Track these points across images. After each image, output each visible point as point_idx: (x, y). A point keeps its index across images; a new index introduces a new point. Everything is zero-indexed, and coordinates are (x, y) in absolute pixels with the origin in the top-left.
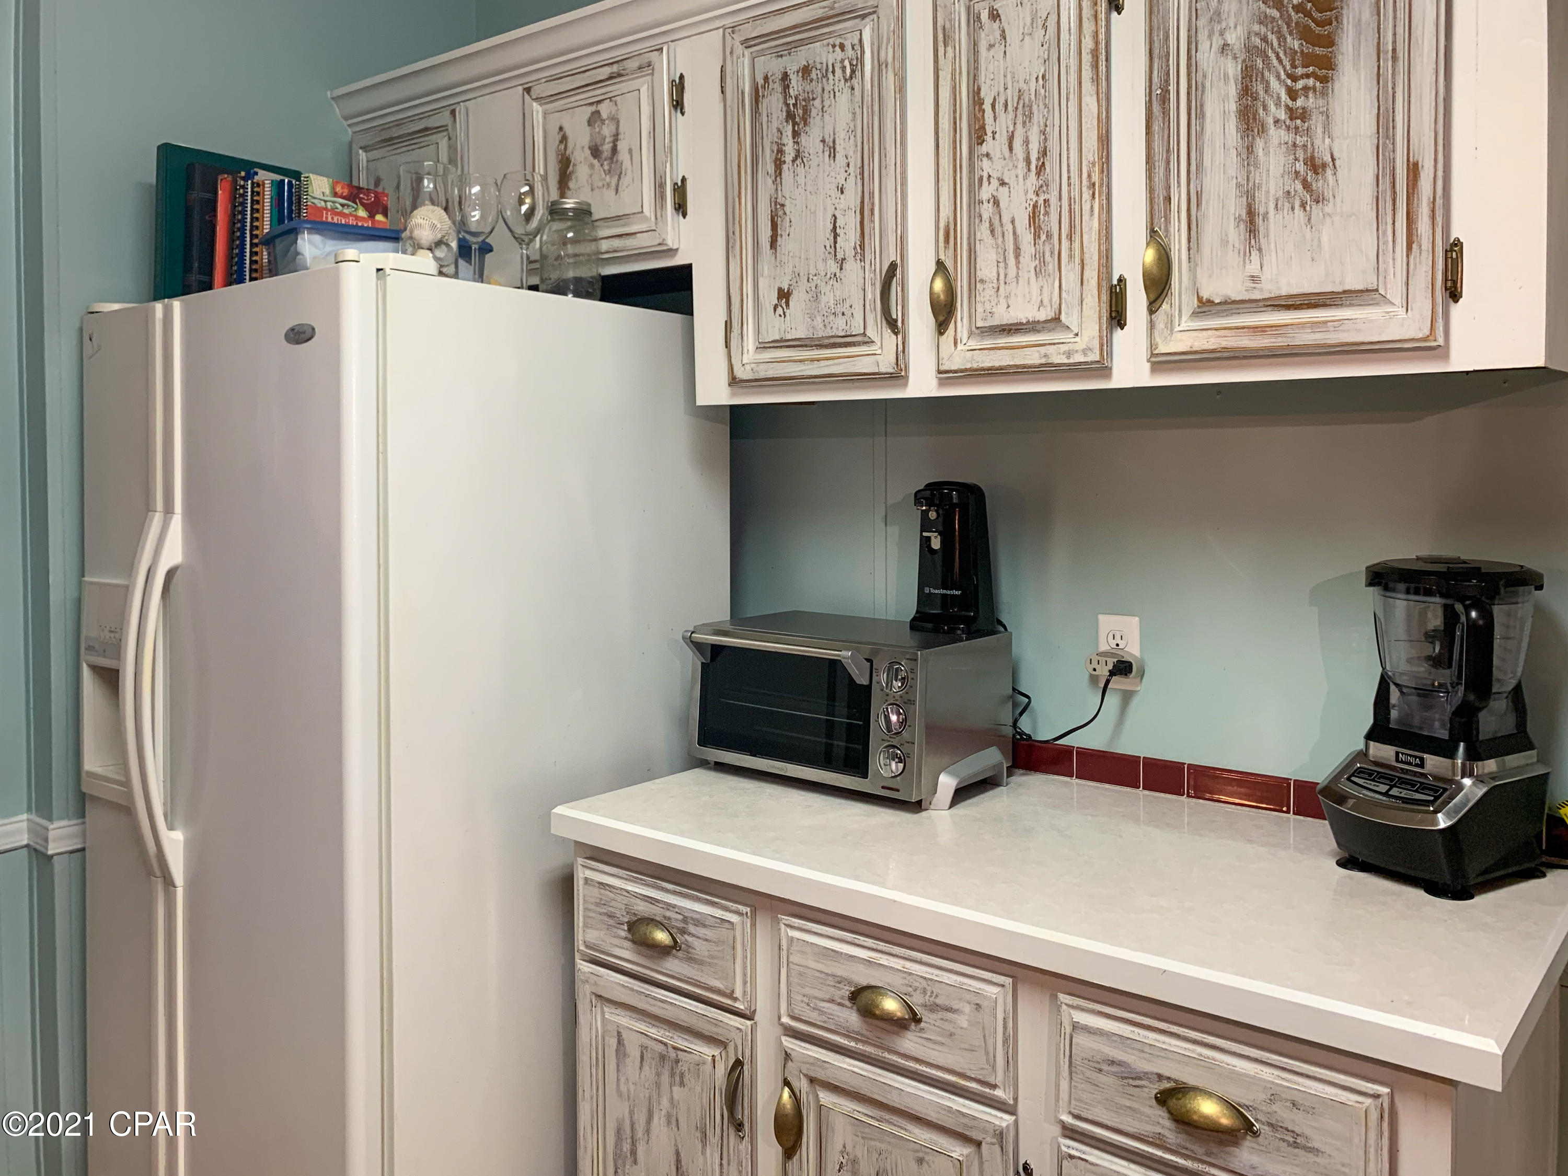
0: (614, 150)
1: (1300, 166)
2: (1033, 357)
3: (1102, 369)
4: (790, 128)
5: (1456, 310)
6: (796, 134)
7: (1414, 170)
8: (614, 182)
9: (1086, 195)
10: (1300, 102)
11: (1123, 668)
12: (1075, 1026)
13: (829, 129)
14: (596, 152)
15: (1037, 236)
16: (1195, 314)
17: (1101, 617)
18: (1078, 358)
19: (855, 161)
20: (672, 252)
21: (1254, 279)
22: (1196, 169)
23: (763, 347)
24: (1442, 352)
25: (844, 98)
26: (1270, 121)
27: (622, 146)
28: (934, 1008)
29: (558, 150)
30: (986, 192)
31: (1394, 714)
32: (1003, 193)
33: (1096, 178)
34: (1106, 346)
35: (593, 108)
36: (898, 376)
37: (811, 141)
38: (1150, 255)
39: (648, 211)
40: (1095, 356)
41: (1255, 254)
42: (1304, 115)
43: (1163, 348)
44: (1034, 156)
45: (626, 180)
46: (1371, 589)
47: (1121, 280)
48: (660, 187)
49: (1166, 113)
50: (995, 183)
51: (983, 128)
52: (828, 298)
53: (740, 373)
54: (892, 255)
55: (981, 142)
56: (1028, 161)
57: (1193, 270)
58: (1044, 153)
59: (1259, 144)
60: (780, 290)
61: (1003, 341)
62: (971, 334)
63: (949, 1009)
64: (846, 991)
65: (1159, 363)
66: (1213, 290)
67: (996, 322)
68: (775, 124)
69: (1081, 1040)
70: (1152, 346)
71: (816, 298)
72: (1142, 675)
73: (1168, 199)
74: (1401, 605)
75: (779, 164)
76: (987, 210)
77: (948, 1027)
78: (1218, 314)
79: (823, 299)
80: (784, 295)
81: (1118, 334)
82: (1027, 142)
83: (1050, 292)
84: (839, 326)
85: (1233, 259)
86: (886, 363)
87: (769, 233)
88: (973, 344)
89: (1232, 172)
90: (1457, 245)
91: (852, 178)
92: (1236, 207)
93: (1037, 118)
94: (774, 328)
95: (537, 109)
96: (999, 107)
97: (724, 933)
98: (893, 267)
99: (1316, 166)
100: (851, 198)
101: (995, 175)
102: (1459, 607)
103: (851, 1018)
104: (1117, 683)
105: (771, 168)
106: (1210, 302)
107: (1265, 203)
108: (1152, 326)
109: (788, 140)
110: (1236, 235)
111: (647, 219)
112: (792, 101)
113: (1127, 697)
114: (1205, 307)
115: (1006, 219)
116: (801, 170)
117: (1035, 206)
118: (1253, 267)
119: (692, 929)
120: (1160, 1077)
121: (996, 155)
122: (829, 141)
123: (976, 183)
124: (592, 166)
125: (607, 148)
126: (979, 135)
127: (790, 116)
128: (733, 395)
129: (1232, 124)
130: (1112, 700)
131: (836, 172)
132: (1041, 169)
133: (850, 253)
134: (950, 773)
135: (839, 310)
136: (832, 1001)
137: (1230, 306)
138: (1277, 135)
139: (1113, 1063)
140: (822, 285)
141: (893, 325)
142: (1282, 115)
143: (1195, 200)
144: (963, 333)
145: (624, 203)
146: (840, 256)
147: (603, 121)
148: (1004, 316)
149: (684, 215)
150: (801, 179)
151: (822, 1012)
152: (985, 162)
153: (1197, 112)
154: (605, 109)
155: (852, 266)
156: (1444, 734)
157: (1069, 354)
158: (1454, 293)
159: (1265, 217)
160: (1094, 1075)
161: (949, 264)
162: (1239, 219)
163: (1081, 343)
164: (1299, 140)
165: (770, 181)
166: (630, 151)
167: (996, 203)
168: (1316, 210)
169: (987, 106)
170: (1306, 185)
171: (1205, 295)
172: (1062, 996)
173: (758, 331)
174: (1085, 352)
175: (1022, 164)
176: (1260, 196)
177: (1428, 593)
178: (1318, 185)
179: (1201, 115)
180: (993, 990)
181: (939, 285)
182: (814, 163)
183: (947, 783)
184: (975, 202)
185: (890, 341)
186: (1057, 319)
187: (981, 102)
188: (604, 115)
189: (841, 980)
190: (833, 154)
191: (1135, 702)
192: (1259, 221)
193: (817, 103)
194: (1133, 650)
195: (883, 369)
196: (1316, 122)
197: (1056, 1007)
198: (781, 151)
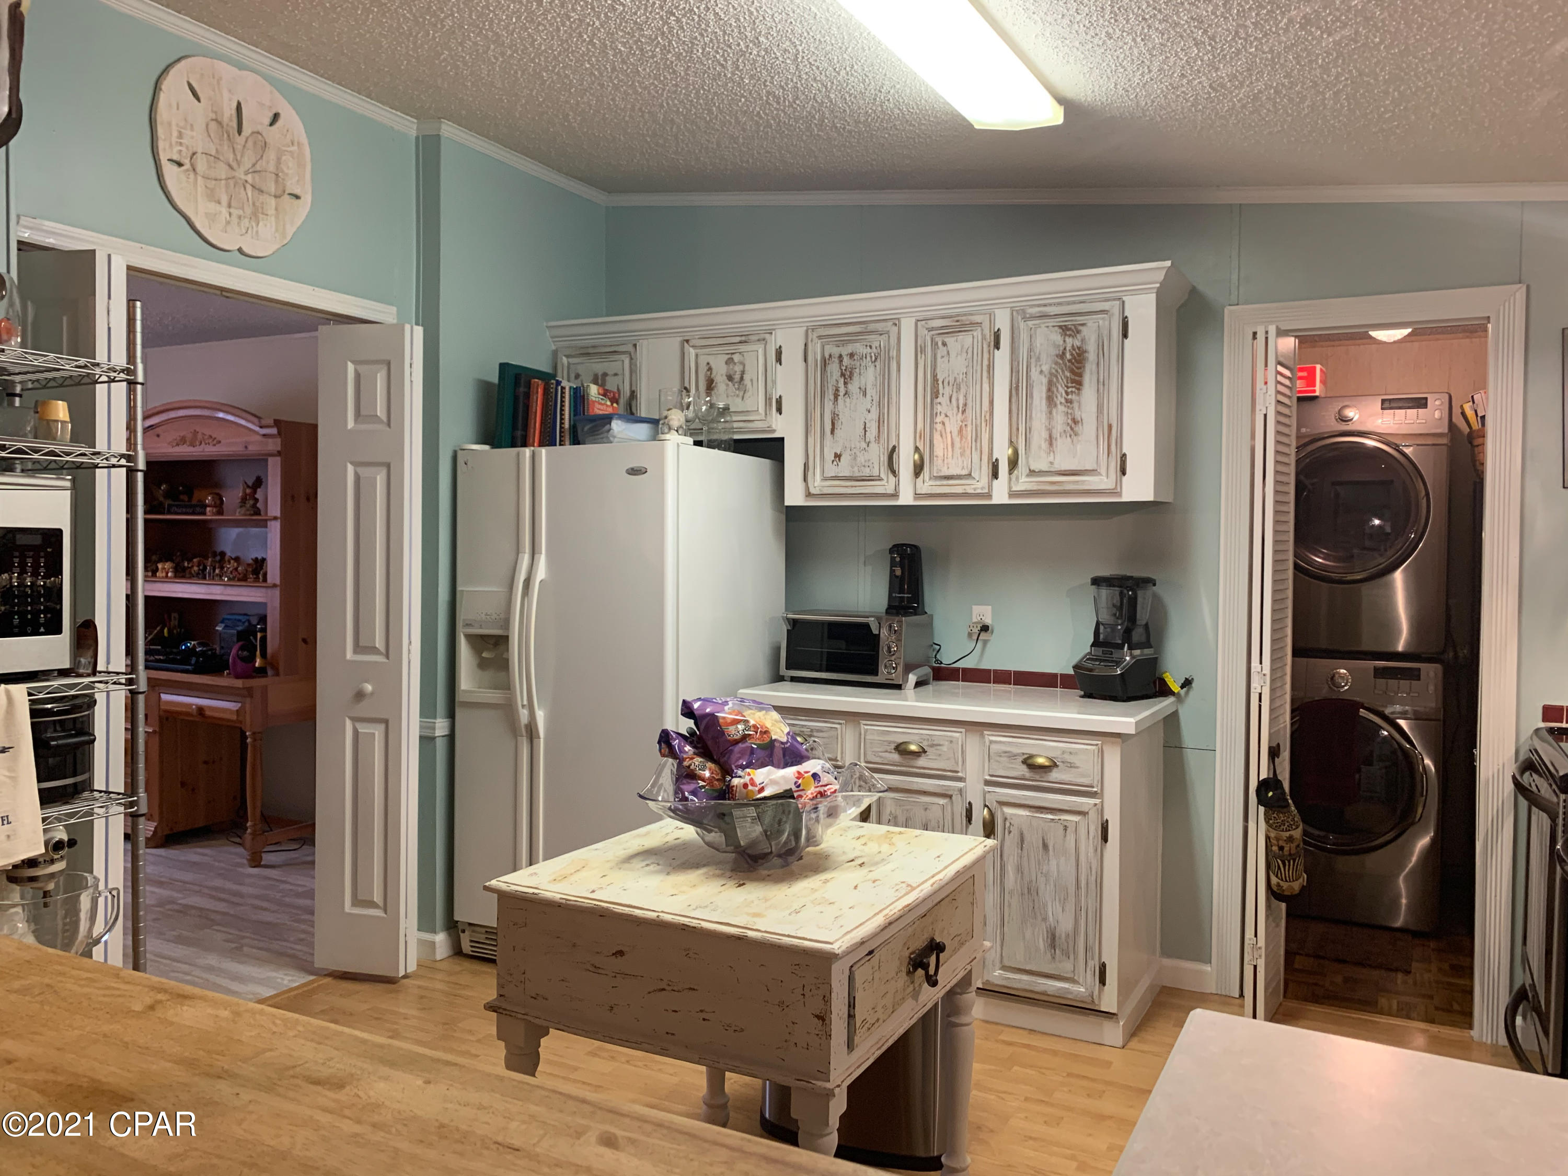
0: (742, 378)
1: (1070, 421)
2: (959, 490)
3: (989, 496)
4: (842, 380)
5: (1125, 479)
6: (845, 383)
7: (1110, 427)
8: (741, 394)
9: (984, 424)
10: (1070, 397)
11: (985, 628)
12: (991, 742)
13: (863, 382)
14: (730, 378)
15: (961, 439)
16: (1028, 476)
17: (974, 607)
18: (979, 491)
19: (876, 398)
20: (774, 431)
21: (1051, 463)
22: (1029, 418)
23: (825, 479)
24: (1119, 494)
25: (871, 370)
26: (1058, 402)
27: (747, 377)
28: (932, 746)
29: (706, 374)
30: (939, 419)
31: (1102, 636)
32: (946, 421)
33: (988, 418)
34: (990, 487)
35: (729, 356)
36: (895, 495)
37: (853, 387)
38: (1010, 451)
39: (761, 410)
40: (986, 491)
41: (1052, 454)
42: (1071, 402)
43: (1014, 489)
44: (961, 406)
45: (747, 395)
46: (1093, 587)
47: (997, 460)
48: (768, 400)
49: (1017, 394)
50: (943, 415)
51: (938, 391)
52: (861, 459)
53: (813, 491)
54: (893, 442)
55: (937, 398)
56: (958, 408)
57: (1027, 458)
58: (965, 405)
59: (1054, 411)
60: (836, 454)
61: (945, 482)
62: (930, 479)
63: (940, 745)
64: (893, 746)
65: (1012, 494)
66: (1035, 466)
67: (942, 474)
68: (835, 378)
69: (993, 747)
70: (1010, 487)
71: (855, 459)
72: (992, 632)
73: (1018, 429)
74: (1104, 592)
75: (836, 396)
76: (939, 427)
77: (939, 752)
78: (1037, 476)
79: (858, 459)
80: (838, 456)
81: (995, 482)
82: (958, 400)
83: (967, 463)
84: (866, 472)
85: (1043, 454)
86: (890, 489)
87: (830, 427)
88: (931, 483)
89: (1043, 421)
90: (1124, 455)
91: (874, 407)
92: (1045, 435)
93: (963, 391)
94: (831, 470)
95: (692, 352)
96: (946, 383)
97: (833, 733)
98: (894, 448)
99: (1075, 422)
100: (874, 415)
101: (943, 412)
102: (1125, 591)
103: (896, 757)
104: (983, 636)
105: (832, 397)
106: (1034, 471)
107: (1056, 433)
108: (1010, 479)
109: (841, 385)
110: (1044, 445)
111: (759, 414)
112: (844, 368)
113: (985, 642)
114: (1032, 473)
115: (948, 430)
116: (848, 400)
117: (961, 427)
118: (1051, 458)
119: (815, 734)
120: (1023, 754)
121: (944, 403)
122: (863, 388)
123: (933, 416)
124: (727, 385)
125: (737, 377)
126: (935, 394)
127: (843, 375)
128: (806, 501)
129: (1044, 402)
130: (980, 644)
131: (867, 402)
132: (964, 411)
133: (873, 439)
134: (914, 674)
135: (867, 464)
136: (886, 751)
137: (1041, 473)
138: (1061, 408)
139: (1006, 752)
140: (858, 453)
141: (894, 472)
142: (1063, 401)
143: (1028, 430)
144: (927, 478)
145: (748, 404)
146: (867, 440)
147: (735, 364)
148: (946, 472)
149: (780, 414)
150: (848, 404)
151: (881, 757)
152: (939, 406)
153: (1030, 395)
154: (736, 358)
155: (873, 446)
156: (1120, 642)
157: (975, 489)
158: (1124, 473)
159: (1056, 439)
160: (998, 758)
161: (921, 448)
162: (1046, 440)
163: (979, 485)
164: (1070, 411)
165: (831, 403)
166: (752, 380)
167: (943, 424)
168: (1075, 438)
169: (940, 382)
170: (1072, 429)
171: (1032, 468)
172: (985, 732)
173: (823, 472)
174: (982, 488)
175: (955, 409)
176: (1054, 431)
177: (1114, 586)
178: (1076, 429)
179: (1032, 397)
180: (957, 735)
181: (917, 456)
182: (855, 397)
183: (912, 678)
184: (932, 422)
185: (892, 479)
186: (970, 475)
187: (937, 380)
188: (736, 360)
189: (890, 742)
190: (865, 394)
191: (989, 645)
192: (1054, 441)
193: (857, 370)
194: (988, 621)
195: (888, 492)
196: (1076, 405)
197: (982, 736)
198: (837, 390)
